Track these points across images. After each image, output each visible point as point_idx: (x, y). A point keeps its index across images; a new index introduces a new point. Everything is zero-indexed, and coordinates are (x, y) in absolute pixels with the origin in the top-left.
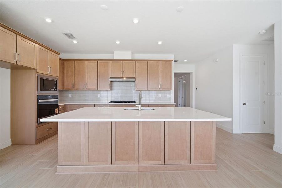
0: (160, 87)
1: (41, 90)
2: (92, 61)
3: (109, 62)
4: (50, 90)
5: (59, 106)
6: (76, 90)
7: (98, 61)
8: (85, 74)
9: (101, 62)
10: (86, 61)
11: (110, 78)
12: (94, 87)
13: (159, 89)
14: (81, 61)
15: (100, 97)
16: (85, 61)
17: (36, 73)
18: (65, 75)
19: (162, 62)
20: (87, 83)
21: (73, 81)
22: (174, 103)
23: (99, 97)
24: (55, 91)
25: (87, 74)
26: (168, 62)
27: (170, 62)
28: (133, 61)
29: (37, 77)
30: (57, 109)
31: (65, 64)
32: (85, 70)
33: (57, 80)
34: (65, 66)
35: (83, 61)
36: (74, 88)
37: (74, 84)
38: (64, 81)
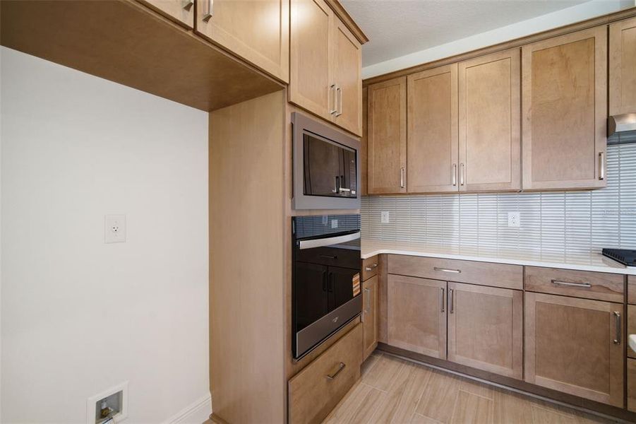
1: (307, 193)
3: (600, 34)
4: (338, 195)
5: (364, 263)
6: (415, 194)
7: (526, 48)
8: (454, 120)
9: (540, 46)
10: (459, 62)
12: (502, 177)
14: (436, 71)
15: (517, 224)
16: (453, 67)
17: (287, 106)
20: (463, 161)
21: (403, 158)
23: (510, 225)
24: (351, 196)
29: (292, 125)
30: (358, 277)
31: (369, 97)
32: (454, 106)
33: (356, 151)
34: (371, 106)
35: (444, 69)
36: (405, 187)
37: (405, 169)
38: (367, 160)
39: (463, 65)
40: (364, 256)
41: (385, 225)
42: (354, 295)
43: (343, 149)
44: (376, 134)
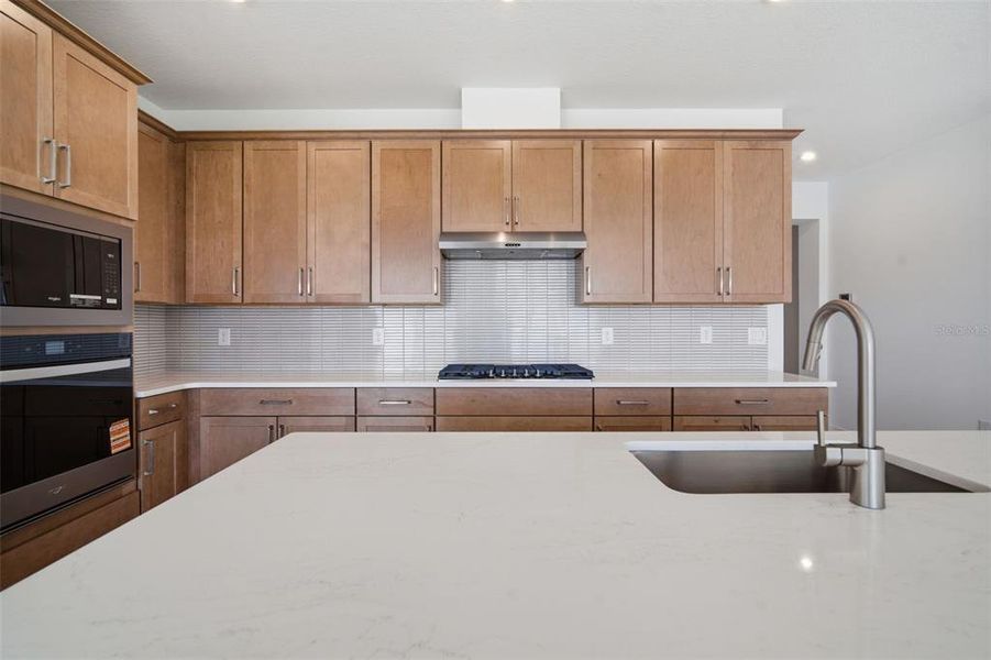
0: (726, 285)
2: (339, 144)
3: (435, 145)
5: (142, 403)
6: (253, 304)
7: (374, 143)
8: (302, 213)
9: (387, 144)
10: (307, 139)
11: (445, 236)
12: (352, 287)
13: (718, 299)
14: (280, 144)
15: (381, 343)
16: (301, 144)
18: (193, 220)
19: (735, 144)
20: (311, 265)
21: (237, 255)
22: (832, 379)
23: (375, 343)
24: (103, 306)
25: (311, 217)
26: (768, 145)
27: (782, 144)
28: (571, 141)
30: (126, 423)
31: (188, 159)
32: (301, 195)
33: (120, 240)
34: (191, 174)
35: (290, 144)
36: (240, 294)
37: (240, 270)
38: (185, 253)
39: (312, 146)
40: (140, 394)
41: (224, 348)
42: (113, 451)
43: (73, 235)
44: (197, 215)
